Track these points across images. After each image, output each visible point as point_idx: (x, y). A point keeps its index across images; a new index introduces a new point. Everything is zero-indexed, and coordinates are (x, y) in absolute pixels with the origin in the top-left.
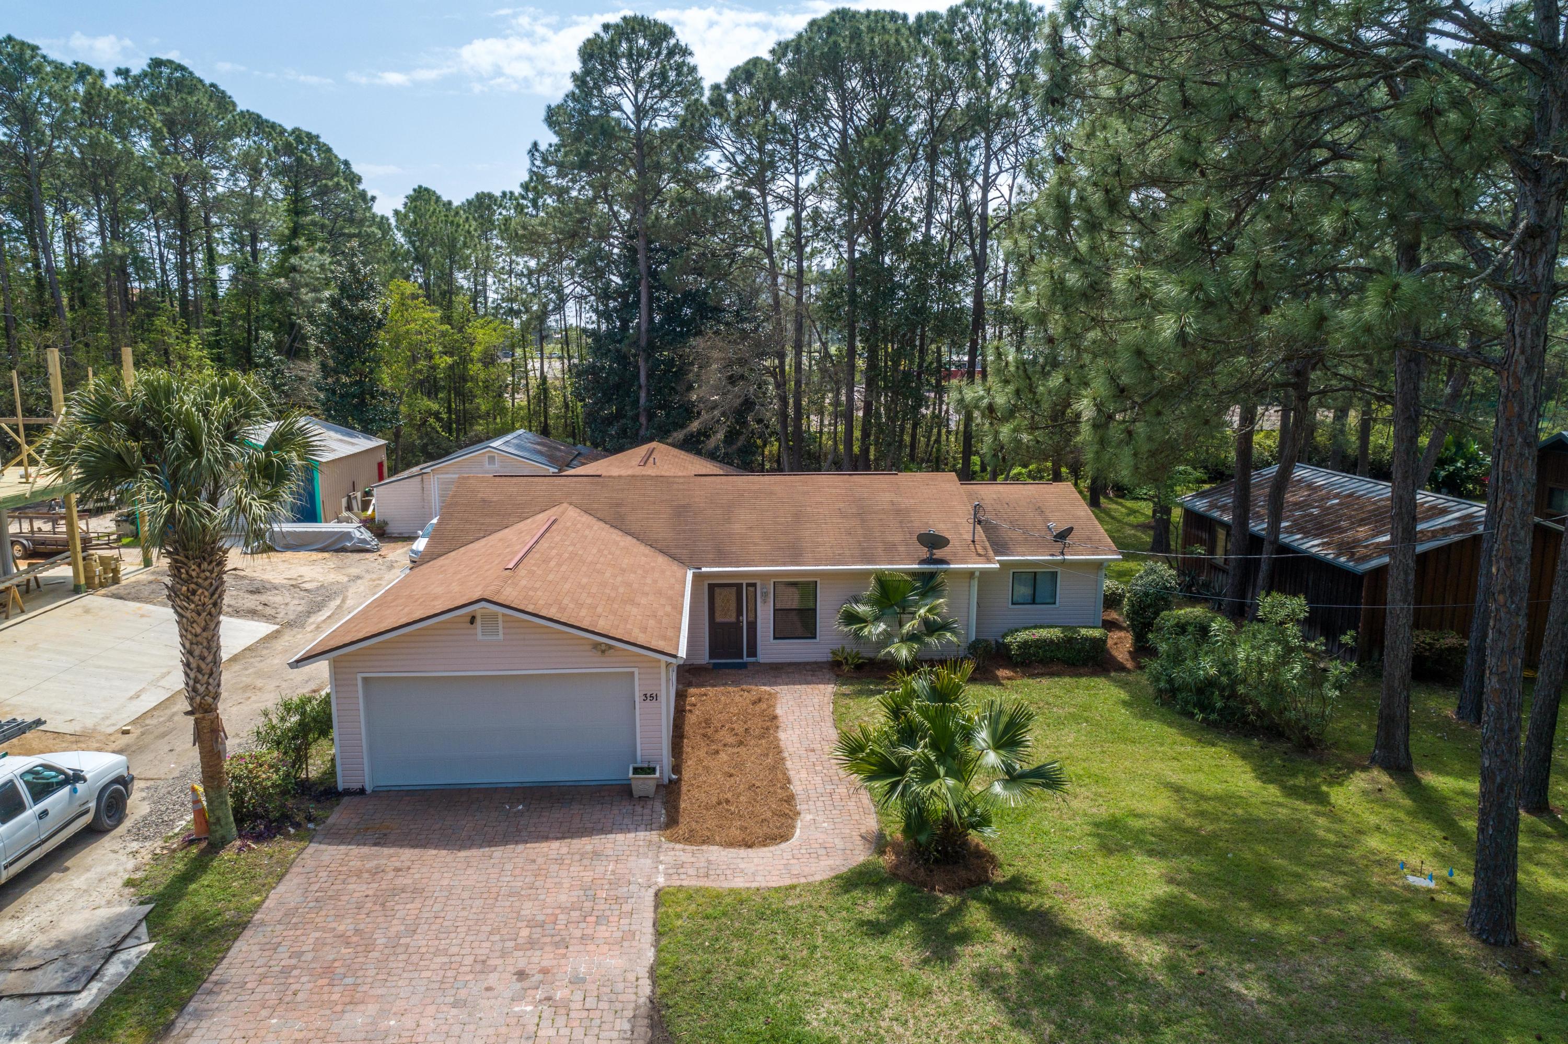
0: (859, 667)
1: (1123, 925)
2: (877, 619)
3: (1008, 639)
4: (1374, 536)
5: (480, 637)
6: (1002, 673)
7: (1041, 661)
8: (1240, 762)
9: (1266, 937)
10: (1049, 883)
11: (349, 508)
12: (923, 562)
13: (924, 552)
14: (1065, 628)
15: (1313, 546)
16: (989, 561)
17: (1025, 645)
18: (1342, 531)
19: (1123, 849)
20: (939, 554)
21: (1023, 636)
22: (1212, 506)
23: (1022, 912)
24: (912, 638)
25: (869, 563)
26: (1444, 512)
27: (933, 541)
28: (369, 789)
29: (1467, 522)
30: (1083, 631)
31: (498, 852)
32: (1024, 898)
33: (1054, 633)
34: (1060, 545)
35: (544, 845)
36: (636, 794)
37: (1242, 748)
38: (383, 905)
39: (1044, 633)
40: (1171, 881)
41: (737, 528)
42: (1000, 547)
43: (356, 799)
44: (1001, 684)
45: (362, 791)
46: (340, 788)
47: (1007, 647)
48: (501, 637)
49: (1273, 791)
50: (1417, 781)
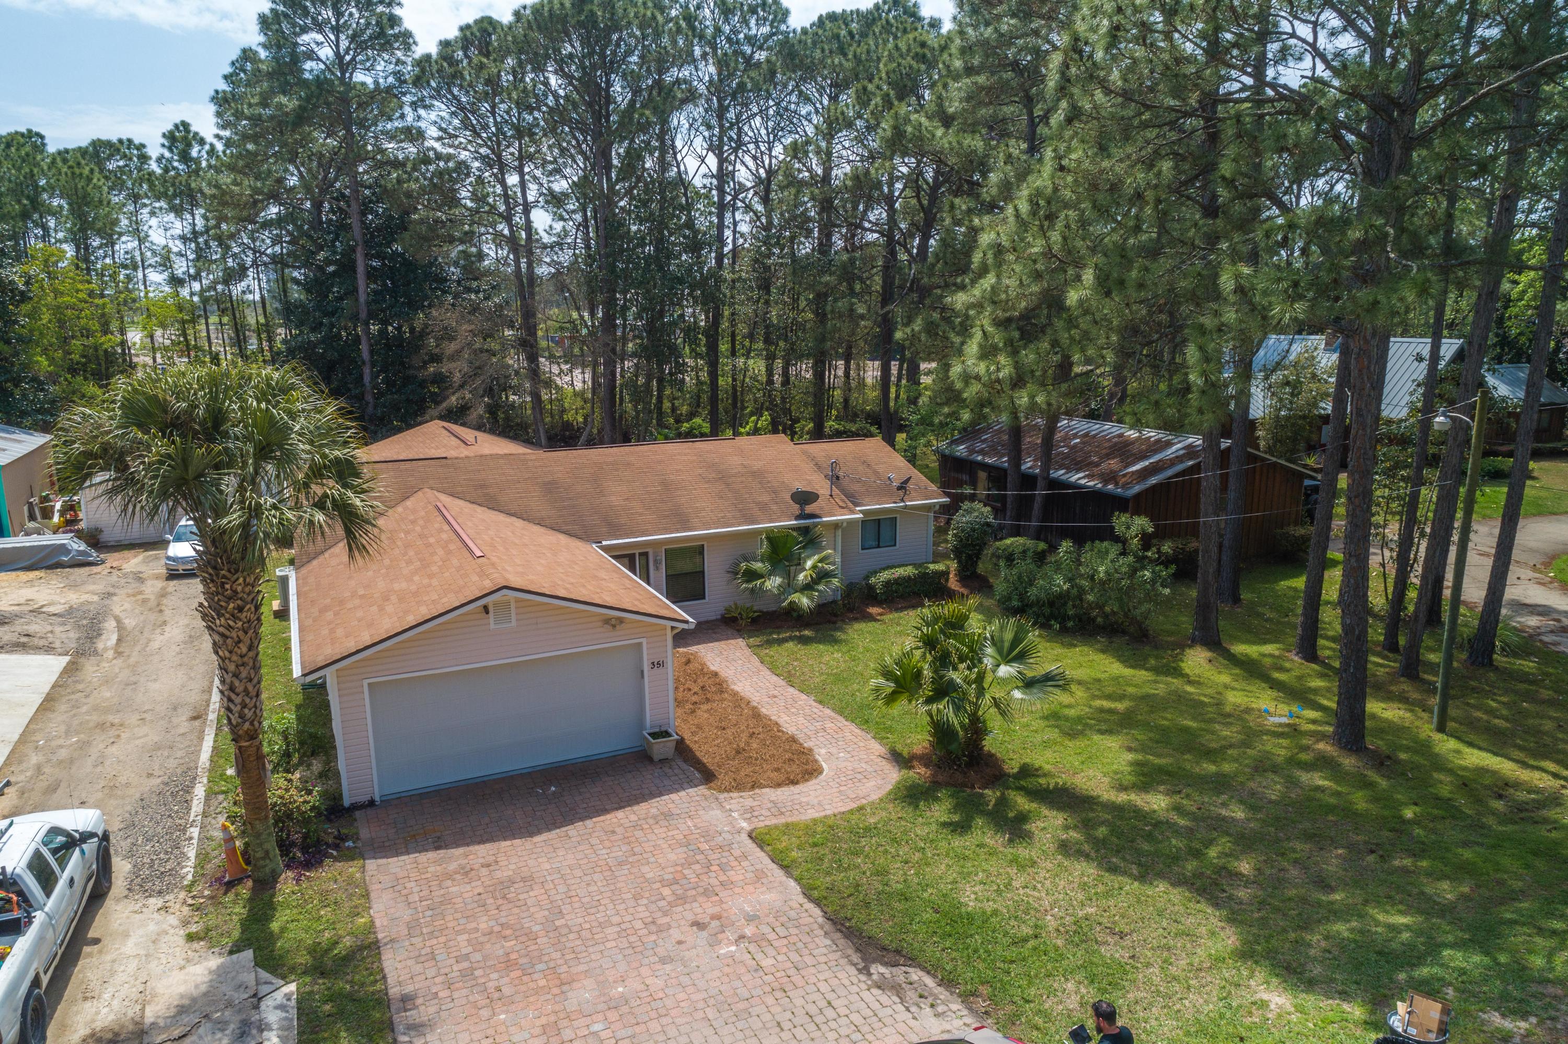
0: (754, 621)
1: (1123, 788)
2: (771, 573)
3: (873, 580)
4: (1126, 467)
5: (492, 626)
6: (874, 610)
7: (902, 597)
8: (1102, 656)
9: (1218, 775)
10: (1047, 767)
11: (32, 517)
12: (798, 518)
13: (796, 509)
14: (915, 565)
15: (1077, 477)
16: (853, 512)
17: (888, 584)
18: (1097, 465)
19: (1082, 733)
20: (809, 509)
21: (885, 576)
22: (972, 451)
23: (1047, 790)
24: (808, 588)
25: (753, 523)
26: (1169, 444)
27: (804, 498)
28: (377, 798)
29: (1190, 451)
30: (932, 567)
31: (574, 831)
32: (1042, 781)
33: (909, 571)
34: (901, 493)
35: (608, 816)
36: (656, 758)
37: (1098, 646)
38: (504, 897)
39: (901, 572)
40: (1130, 749)
41: (616, 500)
42: (853, 499)
43: (370, 811)
44: (876, 620)
45: (372, 803)
46: (347, 802)
47: (871, 588)
48: (514, 623)
49: (1142, 675)
50: (1228, 651)
